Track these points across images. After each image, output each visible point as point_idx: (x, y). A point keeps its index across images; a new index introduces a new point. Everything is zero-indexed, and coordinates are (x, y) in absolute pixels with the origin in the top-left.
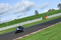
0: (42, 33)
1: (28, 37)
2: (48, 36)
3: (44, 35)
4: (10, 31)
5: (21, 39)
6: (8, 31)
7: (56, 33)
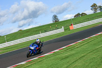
0: (60, 56)
1: (35, 62)
2: (68, 60)
3: (62, 59)
4: (9, 50)
5: (24, 65)
6: (6, 51)
7: (83, 55)
